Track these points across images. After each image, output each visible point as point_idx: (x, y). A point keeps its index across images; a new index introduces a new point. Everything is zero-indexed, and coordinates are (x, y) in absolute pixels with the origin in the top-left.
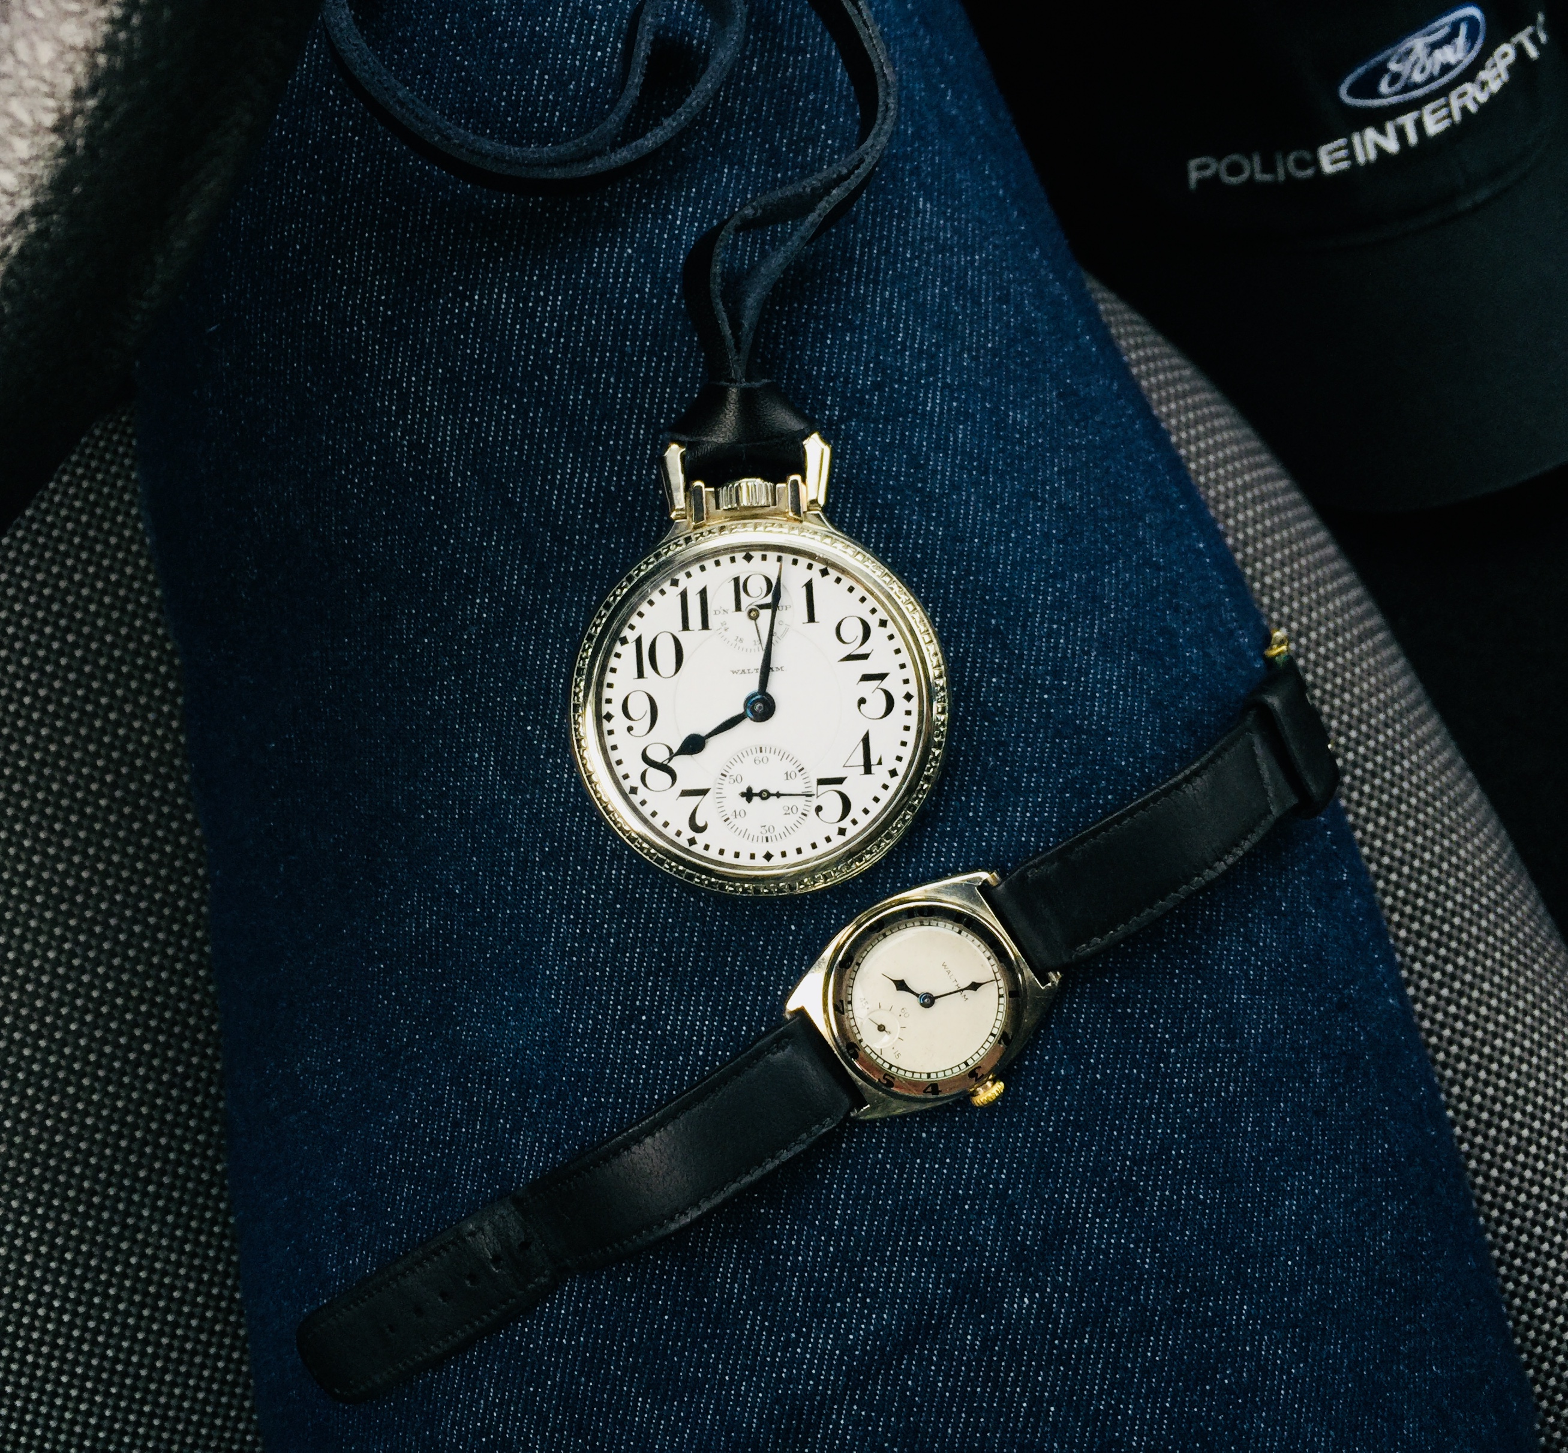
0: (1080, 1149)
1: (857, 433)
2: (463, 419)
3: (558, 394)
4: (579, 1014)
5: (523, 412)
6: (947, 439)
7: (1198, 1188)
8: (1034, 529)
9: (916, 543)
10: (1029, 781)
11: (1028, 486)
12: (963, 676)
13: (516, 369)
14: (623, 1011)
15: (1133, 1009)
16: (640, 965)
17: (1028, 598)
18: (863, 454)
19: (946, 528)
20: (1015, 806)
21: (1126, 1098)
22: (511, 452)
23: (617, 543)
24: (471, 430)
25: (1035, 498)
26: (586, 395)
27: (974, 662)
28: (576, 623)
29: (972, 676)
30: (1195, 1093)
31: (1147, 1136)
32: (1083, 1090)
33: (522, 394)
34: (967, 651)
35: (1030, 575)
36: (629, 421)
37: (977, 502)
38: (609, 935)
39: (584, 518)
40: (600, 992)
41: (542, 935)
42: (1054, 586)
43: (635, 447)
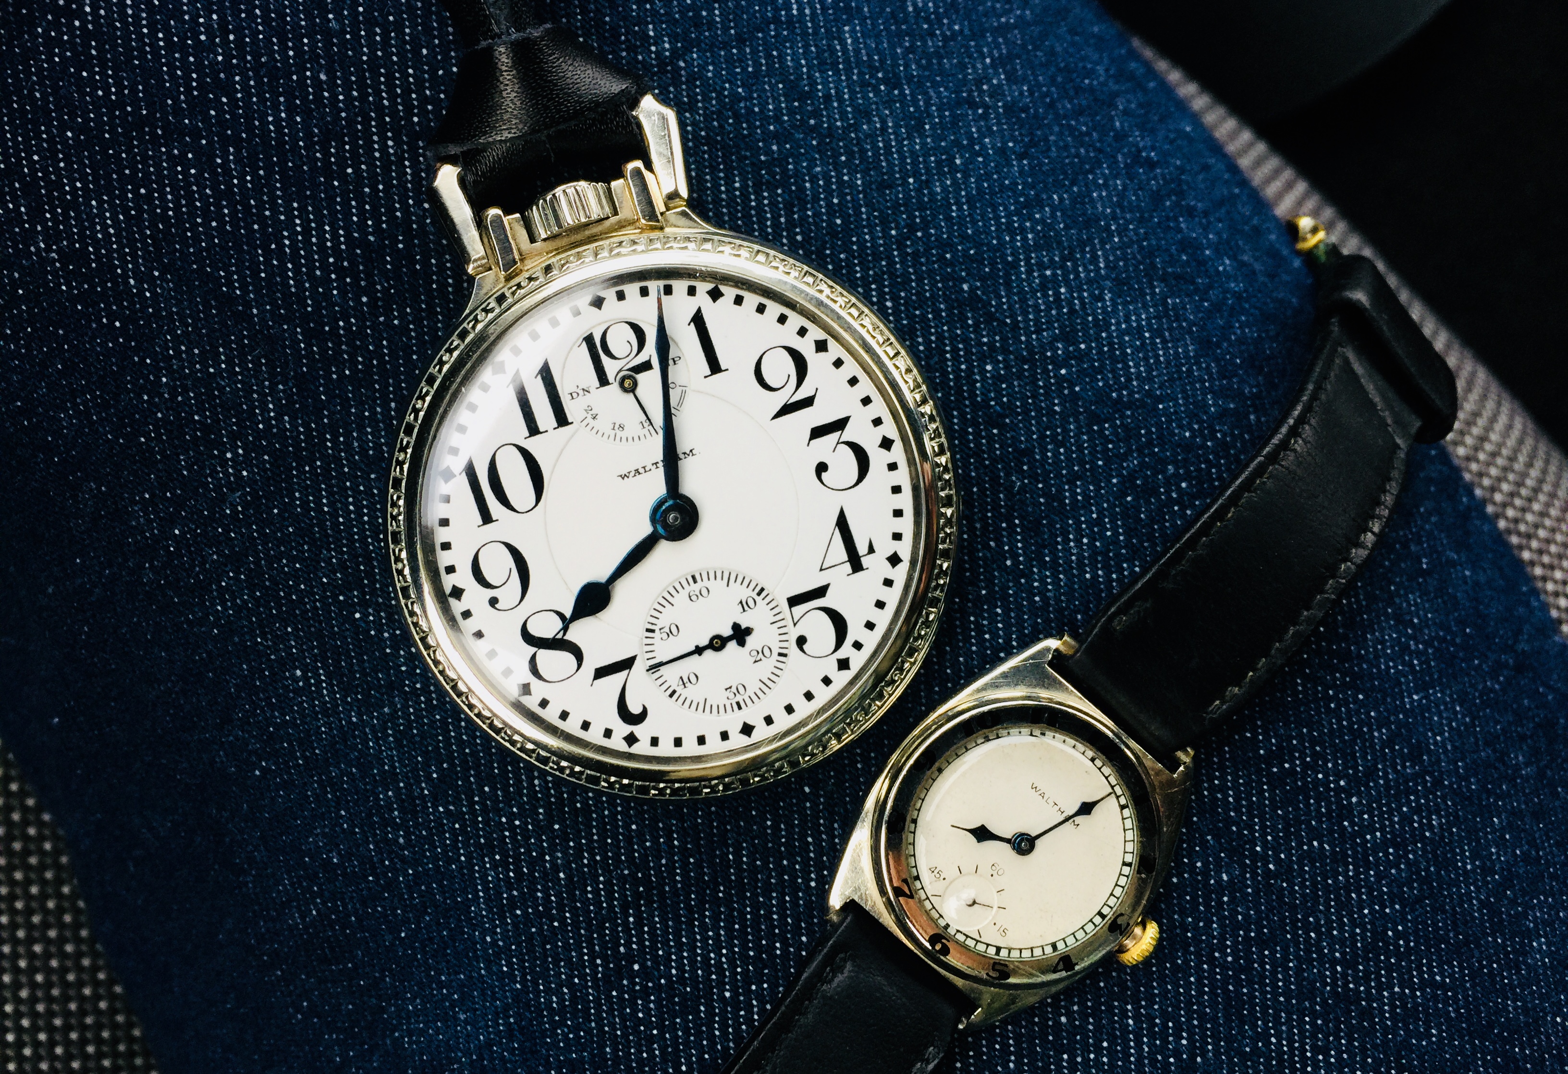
0: (1274, 972)
1: (703, 68)
2: (123, 197)
3: (249, 119)
4: (547, 983)
5: (205, 158)
6: (832, 50)
7: (1430, 967)
8: (983, 146)
9: (830, 205)
10: (1074, 494)
11: (958, 92)
12: (945, 374)
13: (176, 100)
14: (605, 965)
15: (1292, 762)
16: (610, 898)
17: (1002, 244)
18: (720, 94)
19: (865, 173)
20: (1065, 534)
21: (1314, 884)
22: (206, 224)
23: (402, 316)
24: (140, 211)
25: (973, 105)
26: (291, 110)
27: (955, 351)
28: (378, 447)
29: (957, 370)
30: (1396, 847)
31: (1354, 924)
32: (1257, 892)
33: (196, 135)
34: (940, 337)
35: (995, 210)
36: (367, 135)
37: (897, 126)
38: (556, 869)
39: (343, 292)
40: (567, 947)
41: (465, 892)
42: (1031, 218)
43: (386, 169)
